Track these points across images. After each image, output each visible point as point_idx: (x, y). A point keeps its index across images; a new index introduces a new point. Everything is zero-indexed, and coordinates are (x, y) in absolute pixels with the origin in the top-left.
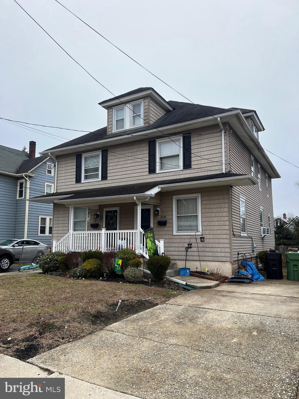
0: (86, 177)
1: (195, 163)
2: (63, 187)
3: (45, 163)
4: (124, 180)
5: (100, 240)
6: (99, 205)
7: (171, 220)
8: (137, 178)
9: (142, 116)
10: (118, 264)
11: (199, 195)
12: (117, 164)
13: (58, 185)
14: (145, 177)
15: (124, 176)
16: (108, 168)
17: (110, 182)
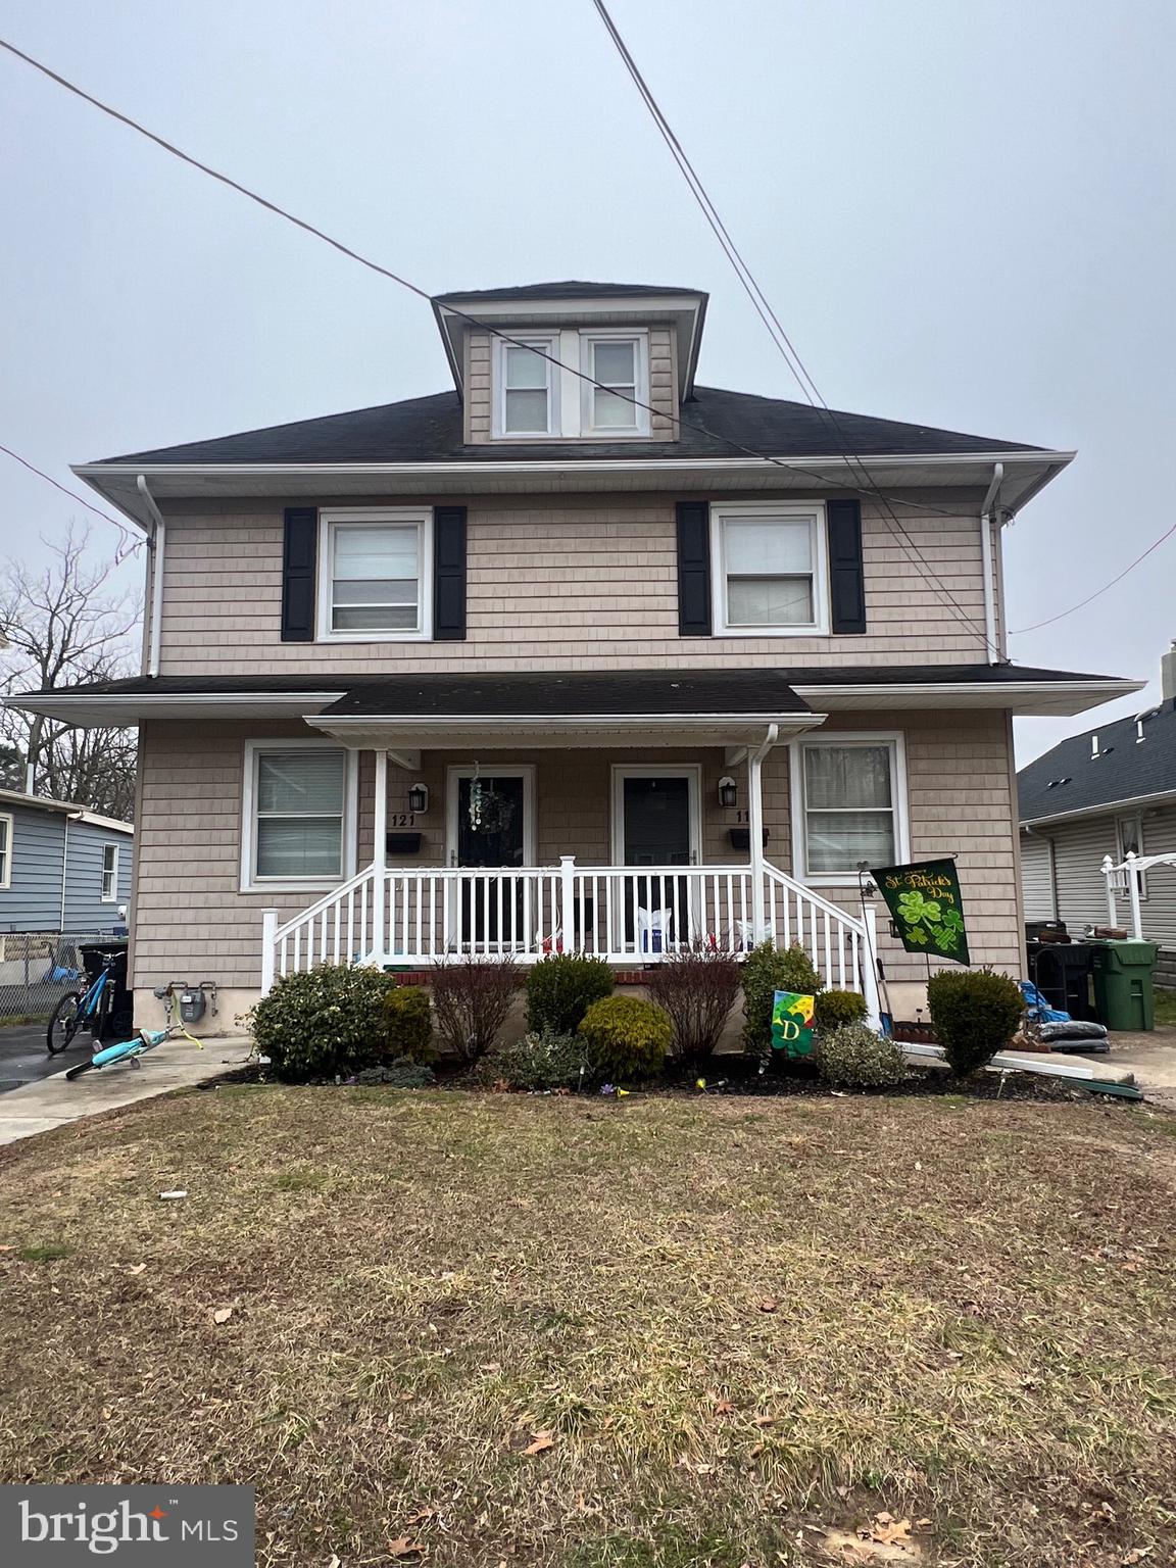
0: (340, 618)
1: (882, 614)
2: (201, 653)
7: (783, 829)
9: (643, 395)
11: (899, 738)
12: (516, 575)
14: (660, 648)
15: (557, 634)
16: (471, 591)
17: (480, 650)
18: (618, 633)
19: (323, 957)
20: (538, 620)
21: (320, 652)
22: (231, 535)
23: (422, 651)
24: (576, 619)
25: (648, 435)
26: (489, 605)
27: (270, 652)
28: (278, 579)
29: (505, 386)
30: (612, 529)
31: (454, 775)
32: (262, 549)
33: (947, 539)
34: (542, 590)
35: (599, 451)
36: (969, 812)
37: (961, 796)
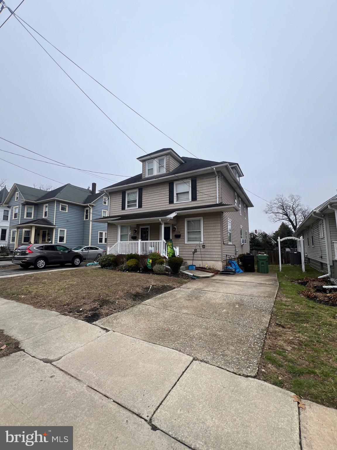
0: (128, 206)
1: (200, 197)
2: (114, 213)
3: (102, 197)
4: (153, 208)
5: (137, 247)
6: (137, 224)
7: (183, 234)
8: (162, 207)
9: (165, 167)
10: (149, 263)
11: (202, 218)
12: (148, 197)
13: (111, 211)
14: (167, 206)
15: (153, 206)
16: (143, 200)
17: (144, 209)
18: (161, 205)
20: (151, 204)
21: (126, 211)
22: (117, 196)
23: (137, 210)
24: (156, 203)
25: (165, 173)
28: (121, 202)
29: (148, 169)
30: (160, 188)
31: (141, 227)
34: (151, 199)
35: (159, 176)
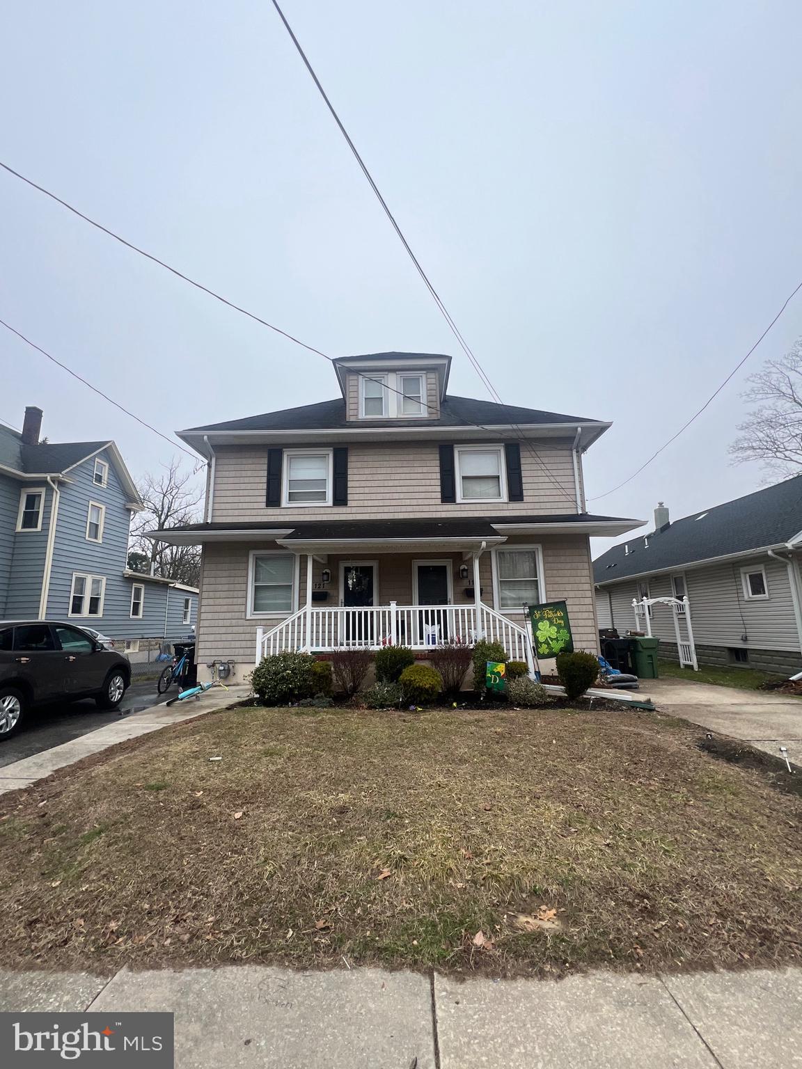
0: (294, 497)
1: (530, 493)
2: (231, 512)
4: (386, 509)
7: (489, 588)
9: (424, 400)
10: (492, 673)
12: (369, 477)
13: (217, 506)
16: (350, 484)
17: (354, 510)
18: (414, 502)
19: (284, 648)
20: (379, 496)
21: (283, 512)
22: (244, 461)
23: (329, 511)
24: (396, 496)
25: (426, 416)
26: (358, 490)
27: (262, 512)
28: (265, 480)
29: (364, 396)
30: (411, 457)
31: (342, 565)
32: (258, 467)
33: (558, 460)
35: (406, 424)
36: (572, 580)
37: (568, 573)
